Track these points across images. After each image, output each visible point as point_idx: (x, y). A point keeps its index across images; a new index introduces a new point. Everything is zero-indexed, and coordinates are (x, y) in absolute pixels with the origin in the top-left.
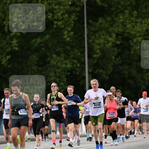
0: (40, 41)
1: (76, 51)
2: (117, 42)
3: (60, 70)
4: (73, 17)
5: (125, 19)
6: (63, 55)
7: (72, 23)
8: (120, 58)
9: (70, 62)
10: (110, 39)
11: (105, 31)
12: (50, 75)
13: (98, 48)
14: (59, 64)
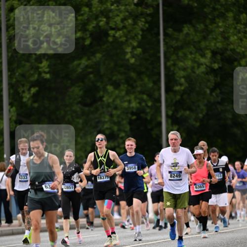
0: (86, 63)
1: (146, 80)
2: (213, 65)
3: (119, 112)
4: (141, 24)
5: (228, 27)
6: (124, 87)
7: (139, 34)
8: (218, 91)
9: (136, 98)
10: (203, 60)
11: (194, 47)
12: (103, 119)
13: (182, 75)
14: (118, 102)
